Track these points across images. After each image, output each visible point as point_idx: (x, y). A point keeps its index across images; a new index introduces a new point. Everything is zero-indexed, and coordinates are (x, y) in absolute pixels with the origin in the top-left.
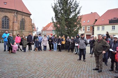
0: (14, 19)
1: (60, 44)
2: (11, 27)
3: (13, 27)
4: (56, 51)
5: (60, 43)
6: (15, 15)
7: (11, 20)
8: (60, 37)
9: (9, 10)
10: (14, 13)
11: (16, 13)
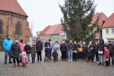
0: (8, 22)
1: (76, 52)
2: (5, 31)
3: (7, 31)
4: (71, 61)
5: (76, 50)
6: (10, 18)
7: (5, 23)
8: (75, 42)
9: (3, 12)
10: (9, 15)
11: (11, 15)
